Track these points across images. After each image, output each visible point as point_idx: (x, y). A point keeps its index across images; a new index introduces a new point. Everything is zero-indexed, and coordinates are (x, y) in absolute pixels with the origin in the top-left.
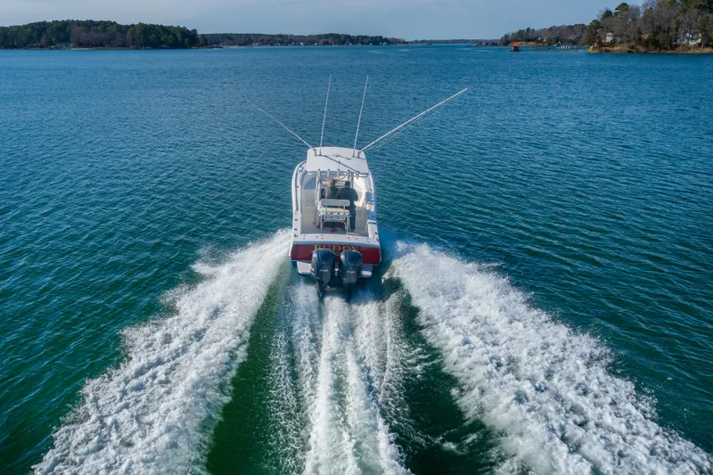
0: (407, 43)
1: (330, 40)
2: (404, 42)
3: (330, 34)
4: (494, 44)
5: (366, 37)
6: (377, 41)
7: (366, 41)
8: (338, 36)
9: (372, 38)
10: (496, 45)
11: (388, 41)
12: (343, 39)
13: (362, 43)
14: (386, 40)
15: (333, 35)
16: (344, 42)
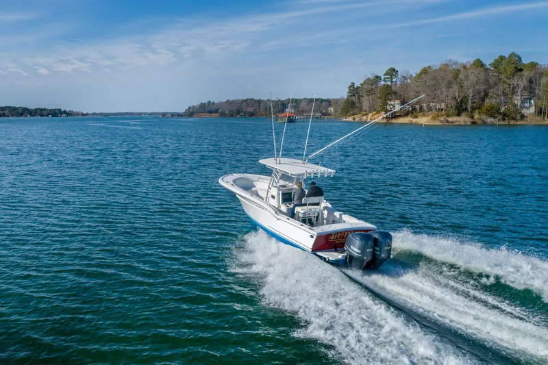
0: (86, 115)
1: (6, 112)
2: (83, 114)
3: (6, 107)
4: (179, 115)
5: (45, 109)
6: (56, 113)
7: (45, 113)
8: (15, 109)
9: (51, 110)
10: (182, 116)
11: (68, 114)
12: (20, 111)
13: (42, 115)
14: (65, 112)
15: (10, 108)
16: (22, 115)
